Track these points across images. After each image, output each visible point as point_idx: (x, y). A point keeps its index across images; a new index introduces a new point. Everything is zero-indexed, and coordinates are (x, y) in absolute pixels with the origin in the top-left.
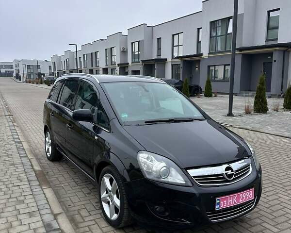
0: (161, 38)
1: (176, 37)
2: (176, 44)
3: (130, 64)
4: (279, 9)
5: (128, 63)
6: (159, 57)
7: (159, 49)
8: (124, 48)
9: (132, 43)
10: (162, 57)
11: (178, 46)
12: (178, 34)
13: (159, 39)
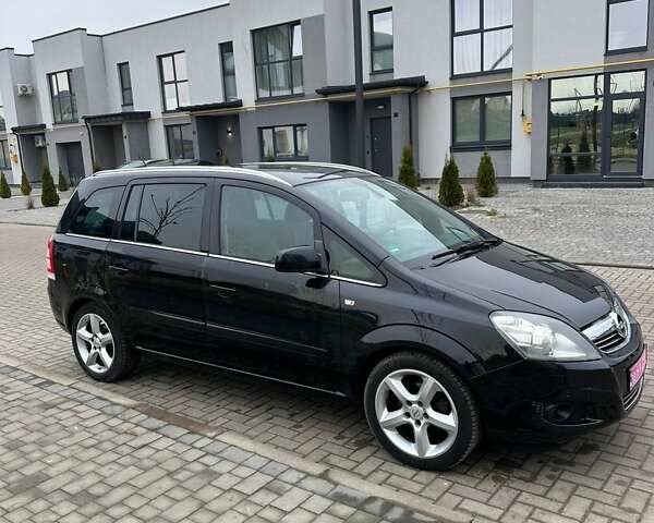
0: (127, 63)
1: (167, 62)
2: (168, 77)
3: (50, 126)
4: (390, 9)
5: (45, 126)
6: (128, 109)
7: (126, 88)
8: (24, 89)
9: (49, 76)
10: (137, 108)
11: (175, 82)
12: (172, 55)
13: (123, 67)
